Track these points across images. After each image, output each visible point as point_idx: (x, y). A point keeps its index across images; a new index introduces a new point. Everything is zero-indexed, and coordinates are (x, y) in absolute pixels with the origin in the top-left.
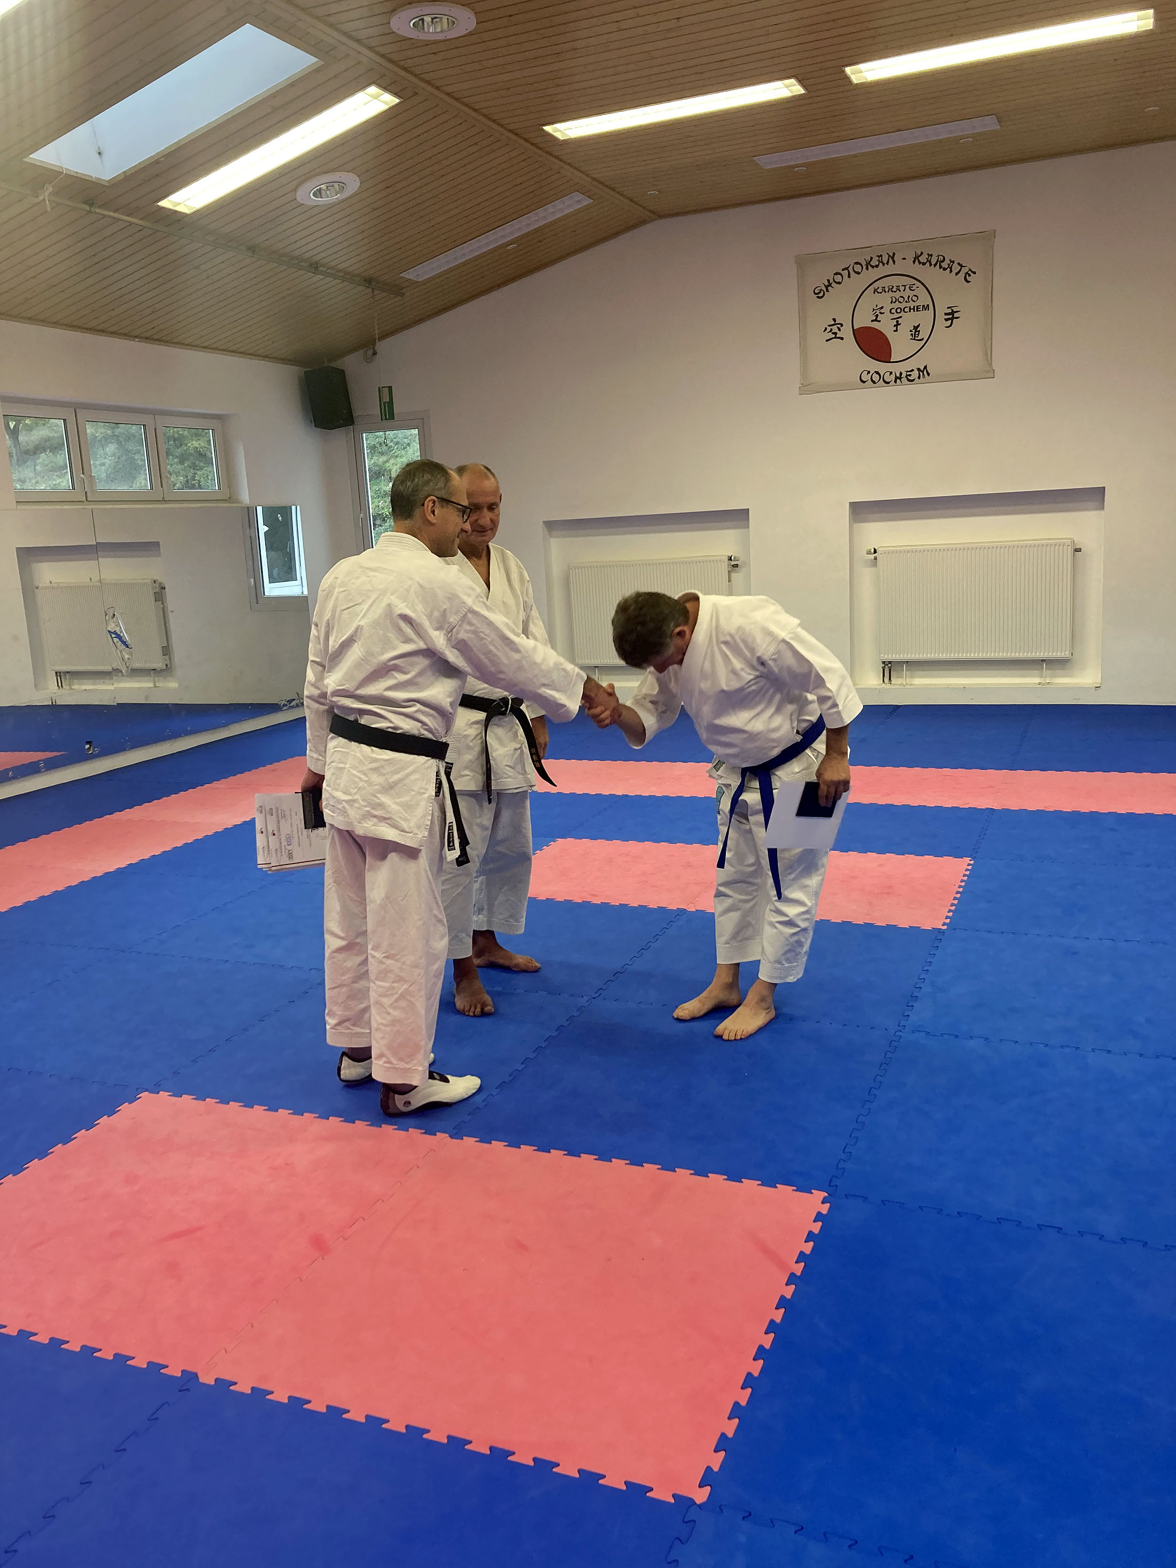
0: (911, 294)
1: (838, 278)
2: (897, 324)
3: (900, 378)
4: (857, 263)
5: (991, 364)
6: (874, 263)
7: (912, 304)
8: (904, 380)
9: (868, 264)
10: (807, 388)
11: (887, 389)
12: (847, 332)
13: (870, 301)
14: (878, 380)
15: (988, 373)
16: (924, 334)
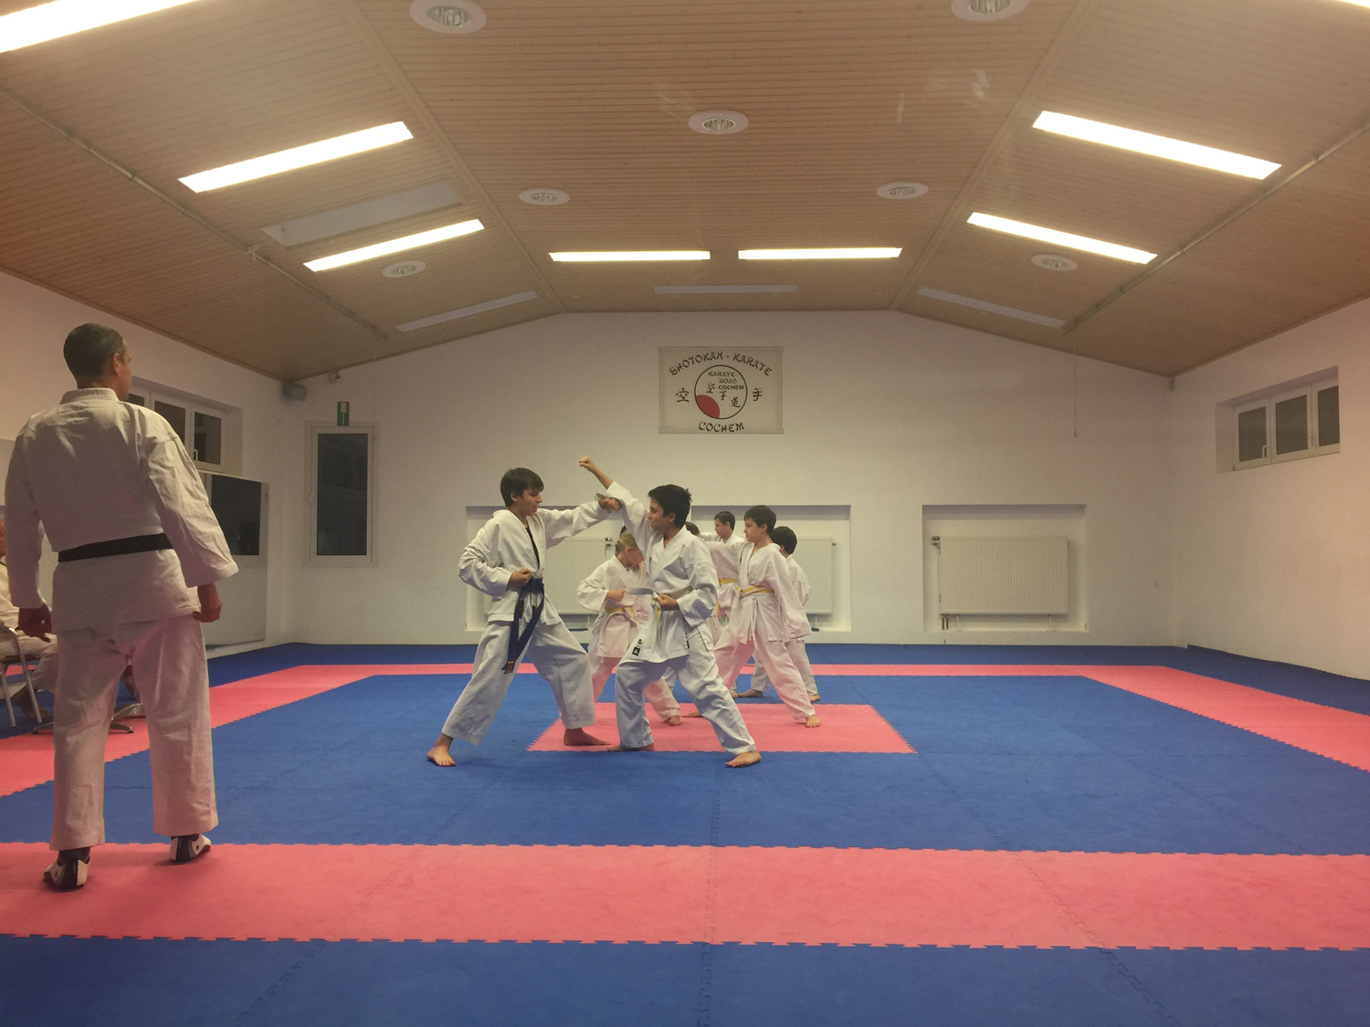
0: (732, 378)
1: (686, 364)
2: (723, 396)
3: (725, 429)
4: (698, 356)
5: (781, 425)
6: (709, 357)
7: (733, 385)
8: (728, 430)
9: (705, 357)
10: (664, 430)
11: (716, 435)
12: (691, 397)
13: (706, 379)
14: (710, 429)
15: (780, 431)
16: (740, 403)
